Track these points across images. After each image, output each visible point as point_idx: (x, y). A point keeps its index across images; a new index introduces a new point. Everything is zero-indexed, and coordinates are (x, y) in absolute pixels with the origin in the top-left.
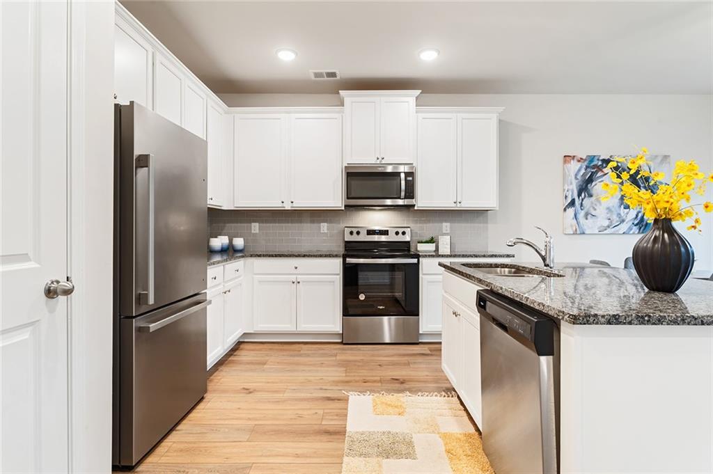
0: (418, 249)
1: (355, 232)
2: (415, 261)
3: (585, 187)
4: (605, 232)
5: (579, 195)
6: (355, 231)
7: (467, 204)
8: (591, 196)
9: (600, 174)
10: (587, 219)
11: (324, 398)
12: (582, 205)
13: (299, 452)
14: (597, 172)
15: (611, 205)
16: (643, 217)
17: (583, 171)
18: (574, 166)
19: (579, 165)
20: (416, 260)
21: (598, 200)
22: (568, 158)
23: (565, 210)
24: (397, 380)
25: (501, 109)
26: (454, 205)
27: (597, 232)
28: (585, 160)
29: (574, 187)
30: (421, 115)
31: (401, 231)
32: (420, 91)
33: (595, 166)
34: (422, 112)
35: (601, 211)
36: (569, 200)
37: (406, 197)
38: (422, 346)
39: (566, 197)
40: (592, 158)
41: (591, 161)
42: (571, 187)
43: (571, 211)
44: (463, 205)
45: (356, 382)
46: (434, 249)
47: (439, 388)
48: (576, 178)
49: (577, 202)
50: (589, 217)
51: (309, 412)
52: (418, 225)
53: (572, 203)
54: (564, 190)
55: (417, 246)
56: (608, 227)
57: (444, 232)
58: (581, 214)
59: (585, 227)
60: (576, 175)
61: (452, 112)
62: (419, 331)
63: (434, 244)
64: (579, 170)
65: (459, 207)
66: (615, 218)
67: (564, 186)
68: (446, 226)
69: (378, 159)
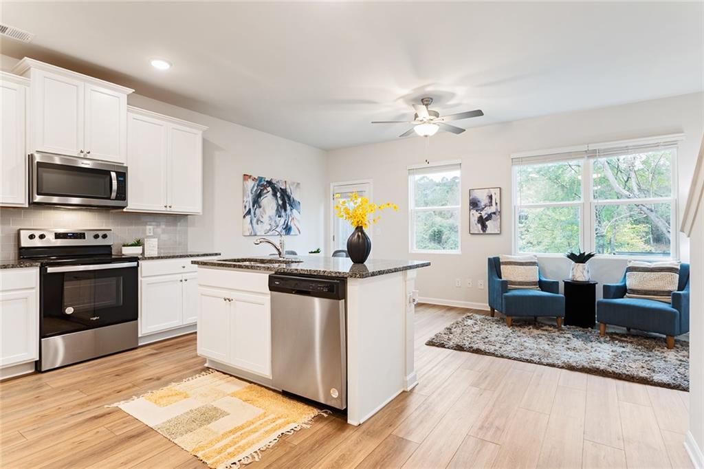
0: (123, 253)
1: (37, 236)
2: (134, 264)
3: (256, 201)
4: (268, 234)
5: (253, 206)
6: (37, 234)
7: (177, 209)
8: (260, 207)
9: (265, 191)
10: (258, 224)
11: (90, 418)
12: (255, 213)
13: (122, 460)
14: (263, 190)
15: (271, 215)
16: (287, 224)
17: (255, 188)
18: (250, 183)
19: (253, 182)
20: (136, 263)
21: (264, 211)
22: (246, 177)
23: (244, 217)
24: (151, 379)
25: (205, 128)
26: (164, 209)
27: (263, 234)
28: (257, 180)
29: (250, 199)
30: (131, 115)
31: (101, 234)
32: (134, 90)
33: (263, 185)
34: (133, 112)
35: (265, 219)
36: (247, 209)
37: (117, 198)
38: (142, 349)
39: (245, 207)
40: (260, 179)
41: (260, 181)
42: (248, 199)
43: (248, 218)
44: (172, 209)
45: (108, 395)
46: (141, 252)
47: (194, 371)
48: (252, 193)
49: (252, 212)
50: (259, 222)
51: (89, 434)
52: (119, 227)
53: (249, 212)
54: (244, 201)
55: (121, 249)
56: (270, 230)
57: (148, 234)
58: (255, 221)
59: (257, 230)
60: (252, 190)
61: (162, 119)
62: (138, 335)
63: (141, 247)
64: (254, 187)
65: (168, 210)
66: (273, 223)
67: (243, 198)
68: (149, 229)
69: (82, 152)
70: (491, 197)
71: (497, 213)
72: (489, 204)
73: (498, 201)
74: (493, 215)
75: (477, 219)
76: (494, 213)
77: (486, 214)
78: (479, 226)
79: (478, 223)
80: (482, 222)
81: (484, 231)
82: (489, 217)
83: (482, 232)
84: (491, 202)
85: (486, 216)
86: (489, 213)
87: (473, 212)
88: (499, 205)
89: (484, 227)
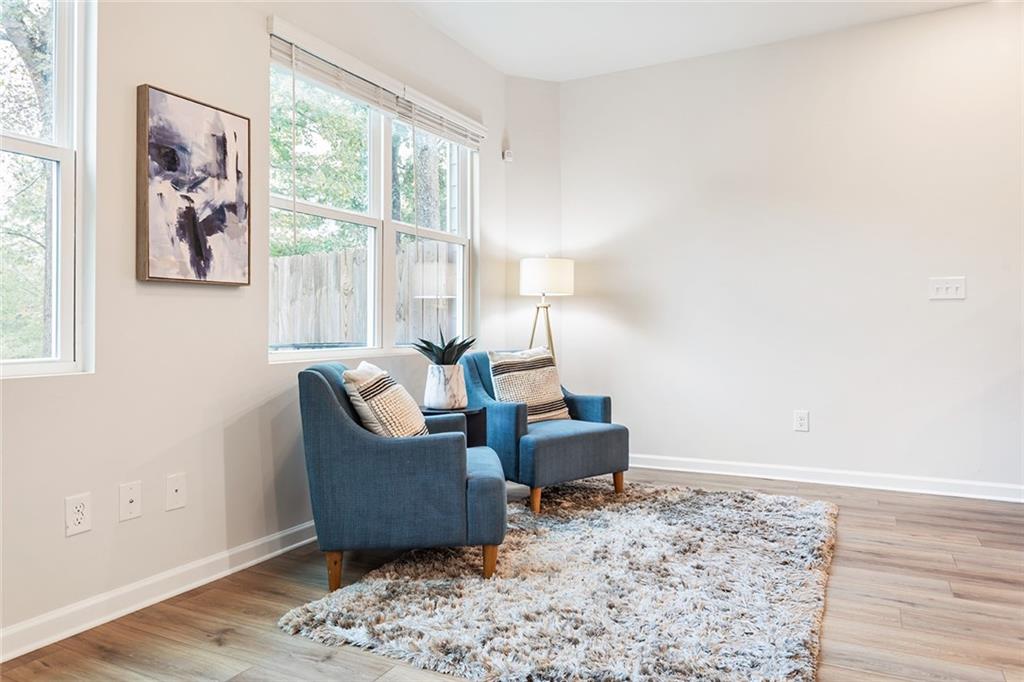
70: (222, 143)
71: (242, 210)
72: (214, 169)
73: (243, 168)
74: (229, 215)
75: (174, 219)
76: (233, 208)
77: (207, 204)
78: (184, 248)
79: (182, 237)
80: (196, 231)
81: (201, 271)
82: (218, 219)
83: (192, 275)
84: (223, 163)
85: (208, 212)
86: (218, 204)
87: (160, 186)
88: (245, 179)
89: (201, 256)
